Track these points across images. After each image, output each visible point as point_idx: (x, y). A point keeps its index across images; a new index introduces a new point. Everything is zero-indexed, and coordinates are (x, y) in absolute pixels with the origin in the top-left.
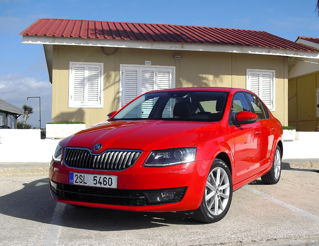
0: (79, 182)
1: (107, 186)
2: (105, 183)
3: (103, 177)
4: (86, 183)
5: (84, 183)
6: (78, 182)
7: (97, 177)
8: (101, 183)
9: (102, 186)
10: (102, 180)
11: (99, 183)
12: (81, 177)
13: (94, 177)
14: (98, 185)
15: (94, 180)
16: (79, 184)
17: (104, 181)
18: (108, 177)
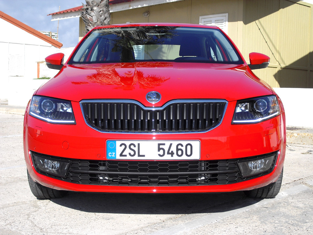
0: (128, 155)
1: (184, 157)
2: (180, 153)
3: (175, 143)
4: (144, 156)
5: (139, 156)
6: (126, 156)
7: (164, 144)
8: (172, 154)
9: (175, 157)
10: (173, 149)
11: (168, 153)
12: (132, 147)
13: (159, 145)
14: (167, 157)
15: (159, 149)
16: (129, 158)
17: (178, 150)
18: (184, 143)
